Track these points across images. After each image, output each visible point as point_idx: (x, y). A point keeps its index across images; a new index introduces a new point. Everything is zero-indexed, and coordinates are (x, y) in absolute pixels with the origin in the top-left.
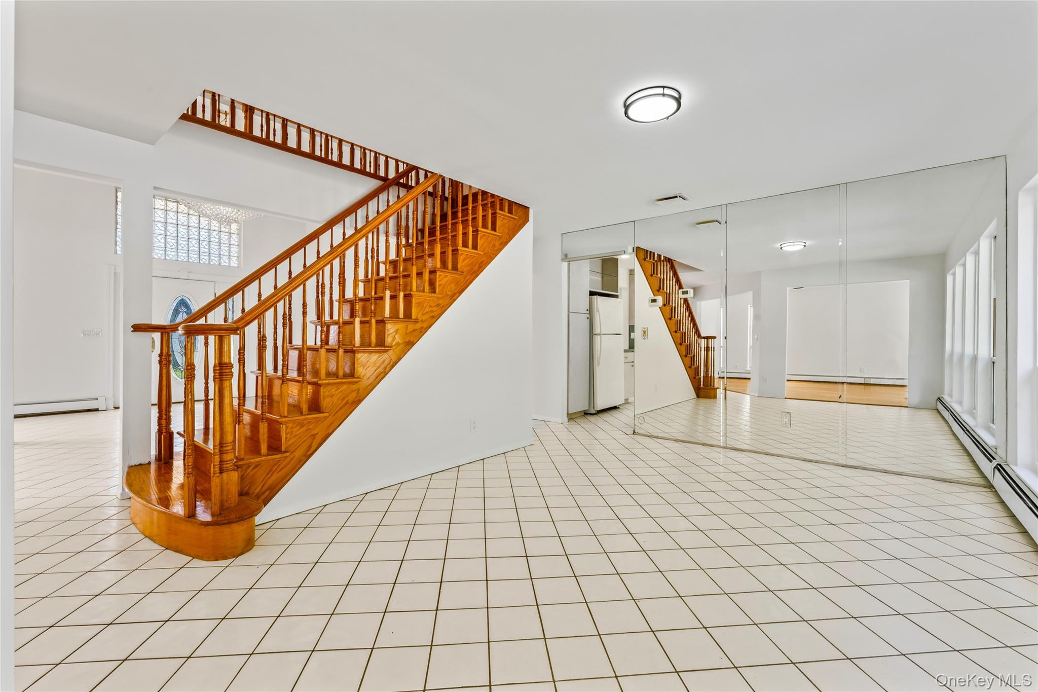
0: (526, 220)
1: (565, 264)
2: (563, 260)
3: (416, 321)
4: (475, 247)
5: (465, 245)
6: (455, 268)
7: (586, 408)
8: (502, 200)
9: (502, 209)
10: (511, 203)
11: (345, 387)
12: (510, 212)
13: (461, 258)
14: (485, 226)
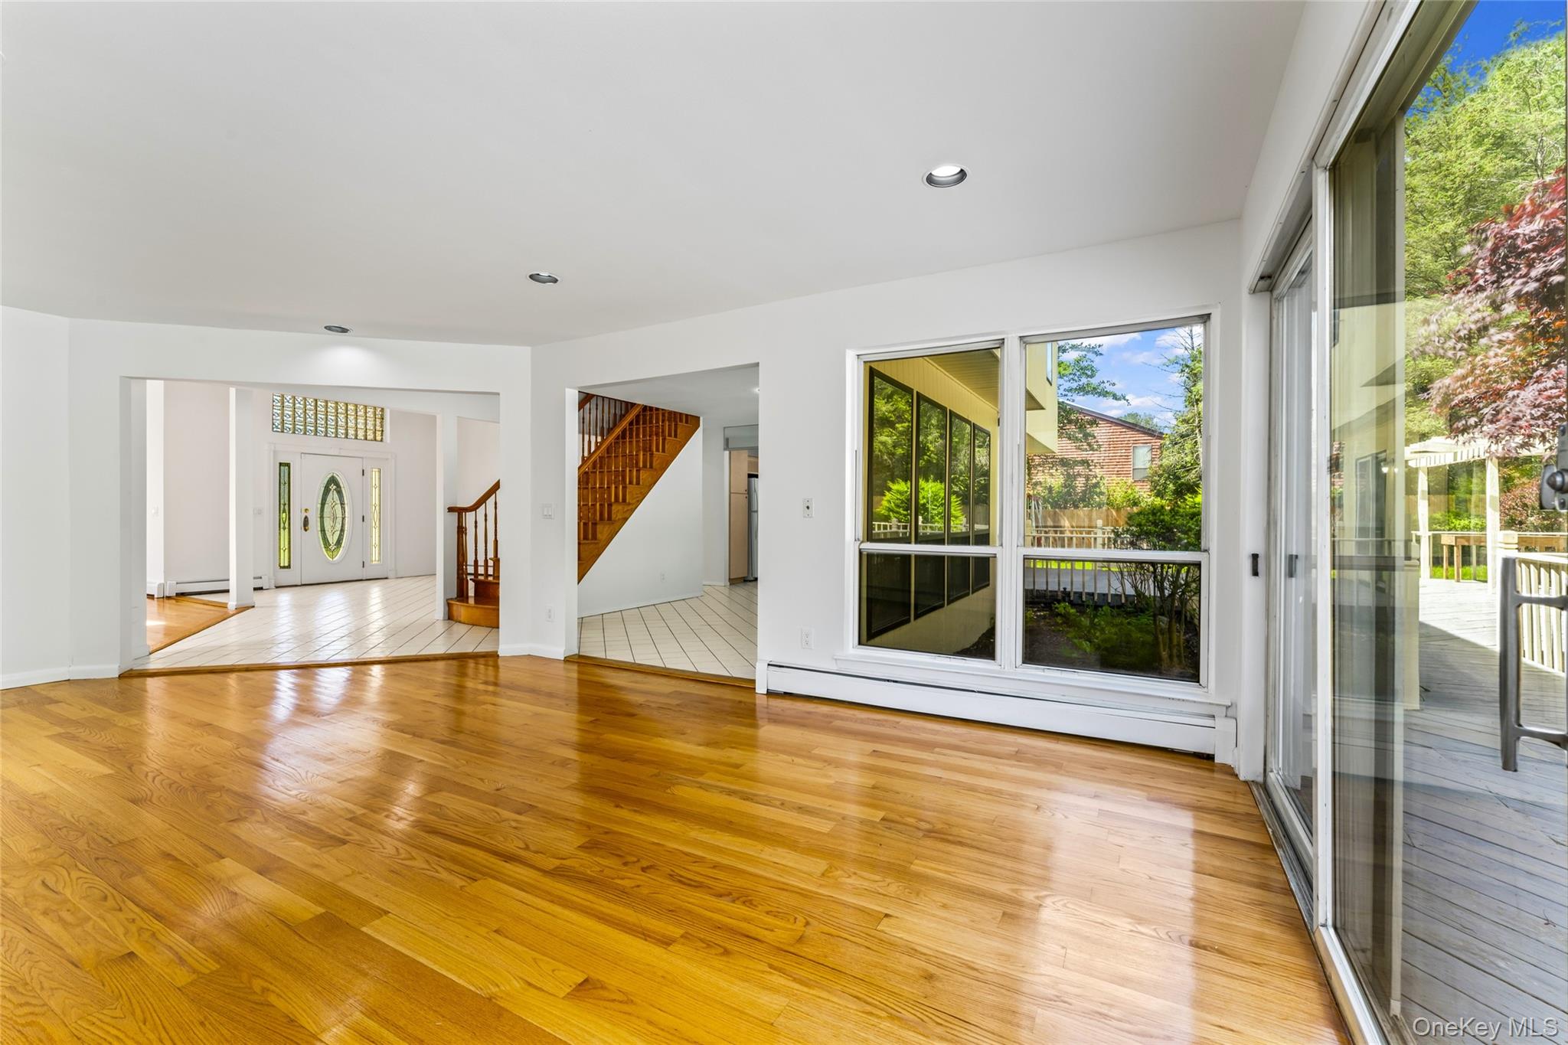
0: (698, 426)
1: (727, 453)
2: (725, 449)
3: (629, 504)
4: (663, 451)
5: (657, 450)
6: (651, 467)
7: (746, 575)
8: (681, 414)
9: (681, 421)
10: (687, 415)
11: (592, 546)
12: (687, 422)
13: (655, 459)
14: (670, 435)
